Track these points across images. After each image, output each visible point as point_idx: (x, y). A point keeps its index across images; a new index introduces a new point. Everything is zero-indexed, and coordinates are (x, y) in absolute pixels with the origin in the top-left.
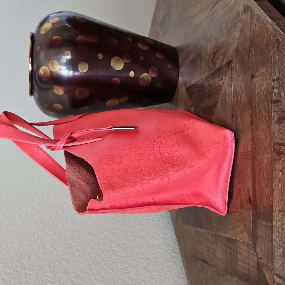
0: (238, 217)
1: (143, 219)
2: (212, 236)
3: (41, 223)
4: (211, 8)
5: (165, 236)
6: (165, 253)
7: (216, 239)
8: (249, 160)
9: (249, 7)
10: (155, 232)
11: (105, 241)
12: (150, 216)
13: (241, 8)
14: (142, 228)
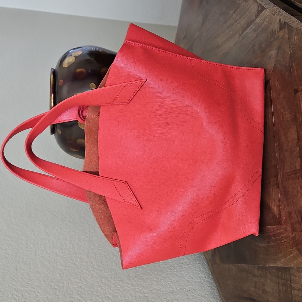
0: (289, 243)
1: (175, 263)
2: (258, 270)
3: (66, 270)
4: (240, 33)
5: (200, 281)
6: (202, 298)
7: (264, 272)
8: (299, 179)
9: (285, 23)
10: (189, 277)
11: (137, 288)
12: (182, 259)
13: (277, 26)
14: (175, 273)
